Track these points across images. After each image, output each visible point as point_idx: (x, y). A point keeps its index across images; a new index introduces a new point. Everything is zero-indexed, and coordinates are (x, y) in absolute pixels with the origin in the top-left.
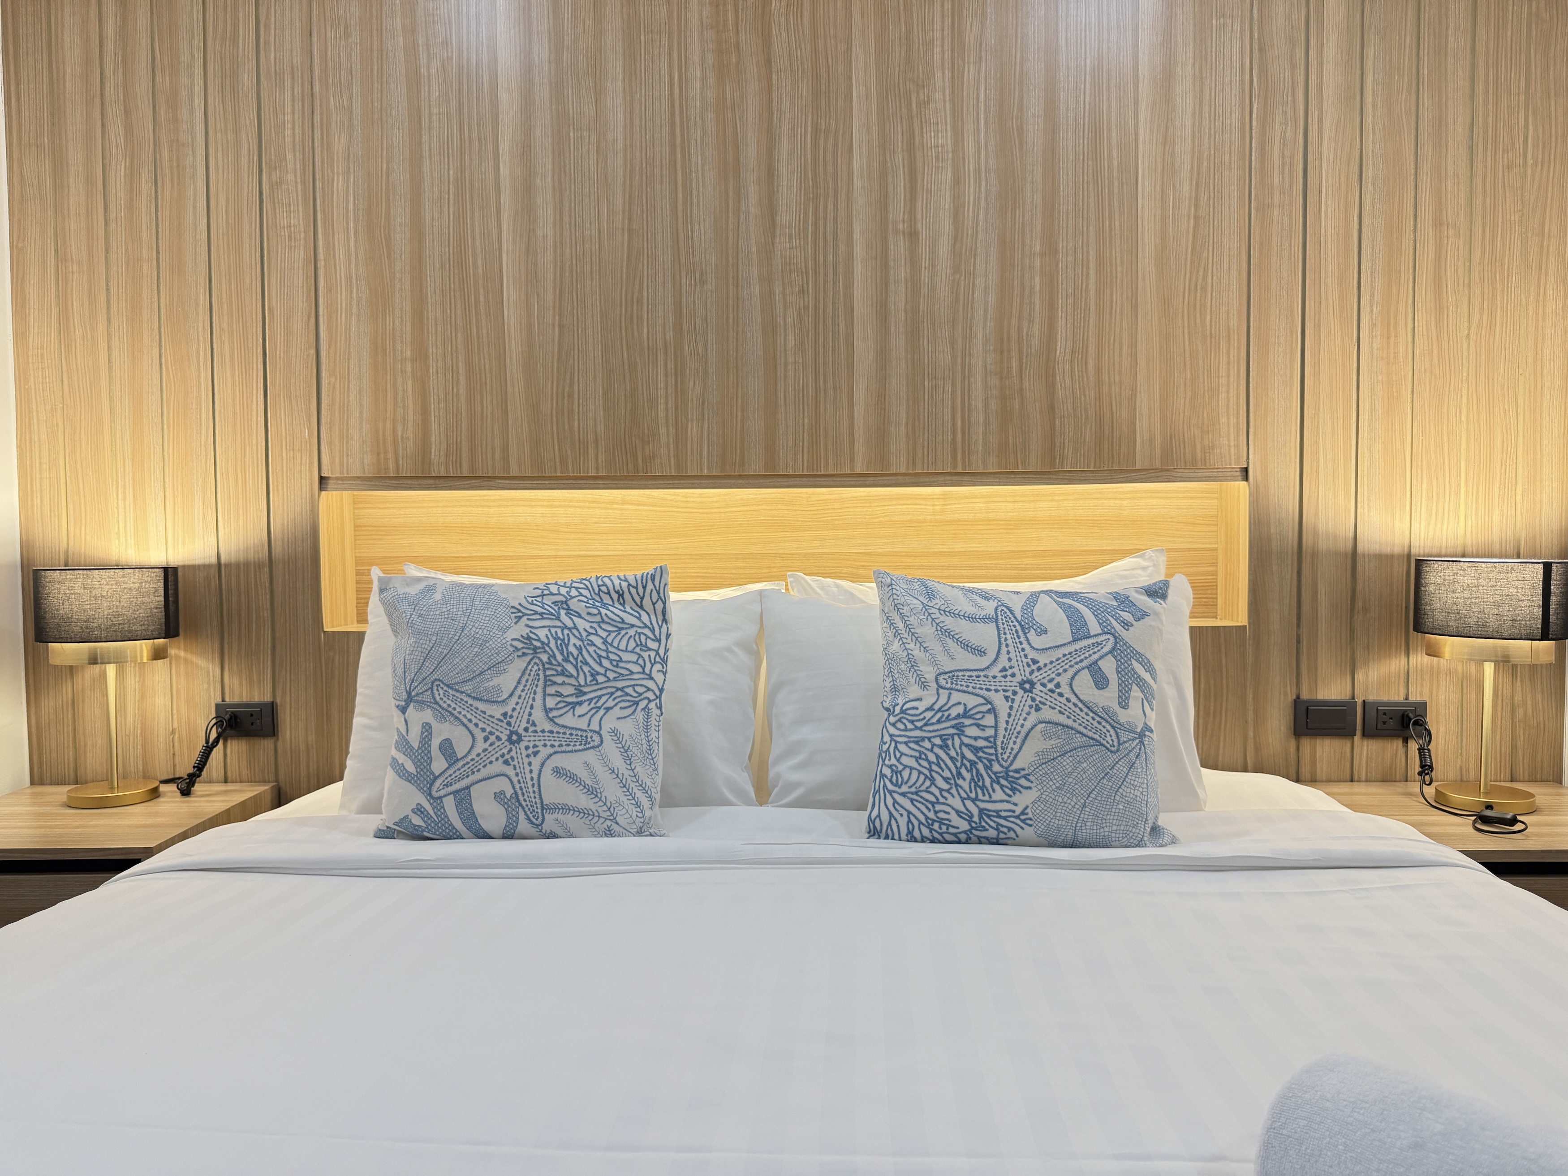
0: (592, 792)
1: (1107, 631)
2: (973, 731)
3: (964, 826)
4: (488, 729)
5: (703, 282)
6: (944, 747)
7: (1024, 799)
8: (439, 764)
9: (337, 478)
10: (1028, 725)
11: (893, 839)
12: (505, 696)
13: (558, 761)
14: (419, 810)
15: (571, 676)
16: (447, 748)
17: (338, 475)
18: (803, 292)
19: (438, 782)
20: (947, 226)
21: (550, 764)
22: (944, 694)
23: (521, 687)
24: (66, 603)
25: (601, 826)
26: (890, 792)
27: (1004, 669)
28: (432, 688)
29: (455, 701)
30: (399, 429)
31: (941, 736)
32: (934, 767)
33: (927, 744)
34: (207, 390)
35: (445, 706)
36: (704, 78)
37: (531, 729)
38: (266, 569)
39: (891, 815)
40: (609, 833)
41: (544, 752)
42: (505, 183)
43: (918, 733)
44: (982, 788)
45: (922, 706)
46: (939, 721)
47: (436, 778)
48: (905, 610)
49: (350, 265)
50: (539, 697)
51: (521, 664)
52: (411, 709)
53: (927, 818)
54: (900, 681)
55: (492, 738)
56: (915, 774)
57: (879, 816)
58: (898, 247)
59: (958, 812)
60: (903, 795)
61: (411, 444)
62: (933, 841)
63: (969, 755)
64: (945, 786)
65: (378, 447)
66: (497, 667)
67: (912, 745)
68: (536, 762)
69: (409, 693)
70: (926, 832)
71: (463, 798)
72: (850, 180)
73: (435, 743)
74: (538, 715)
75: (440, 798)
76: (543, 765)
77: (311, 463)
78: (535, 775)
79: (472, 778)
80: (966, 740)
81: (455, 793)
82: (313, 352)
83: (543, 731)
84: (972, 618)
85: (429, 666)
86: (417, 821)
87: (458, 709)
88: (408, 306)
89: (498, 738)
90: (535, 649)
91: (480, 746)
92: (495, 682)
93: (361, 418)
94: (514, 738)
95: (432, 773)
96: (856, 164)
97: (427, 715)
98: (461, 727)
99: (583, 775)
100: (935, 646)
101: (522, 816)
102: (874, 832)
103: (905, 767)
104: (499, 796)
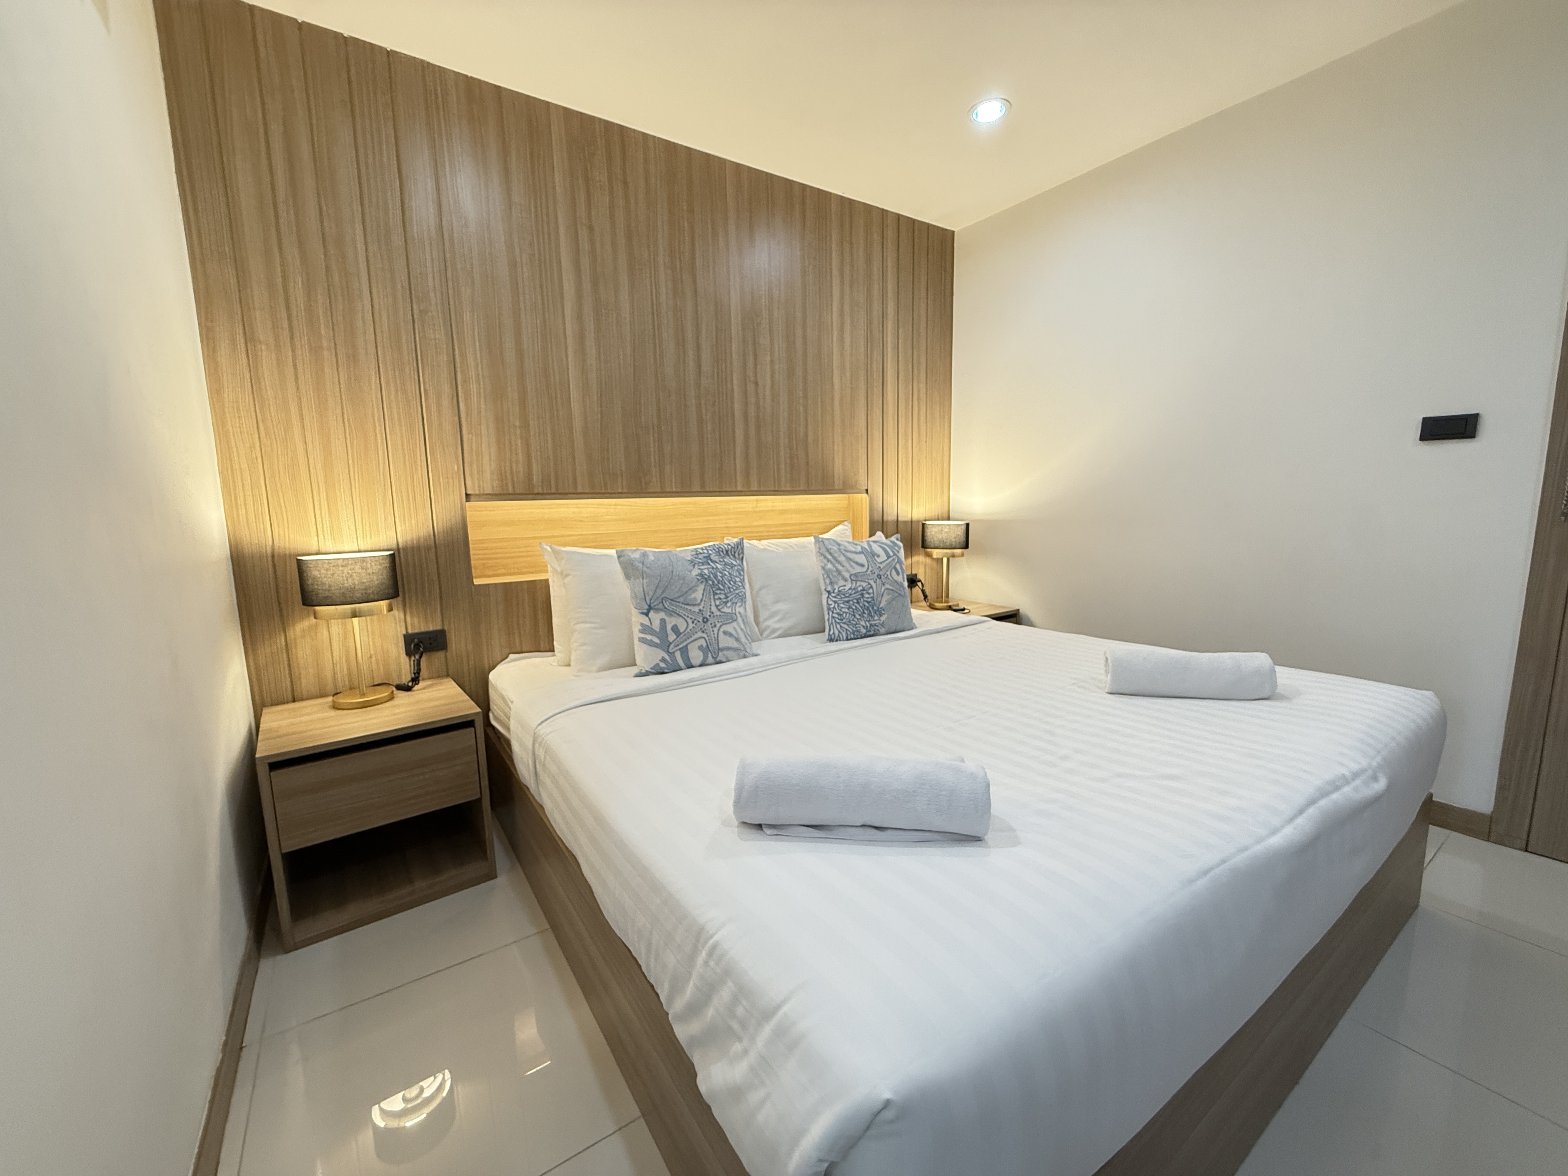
0: (737, 640)
1: (895, 554)
2: (867, 596)
3: (864, 631)
4: (693, 618)
5: (670, 396)
6: (858, 603)
7: (883, 618)
8: (672, 637)
9: (476, 495)
10: (883, 590)
11: (840, 640)
12: (699, 601)
13: (724, 628)
14: (663, 660)
15: (721, 590)
16: (675, 629)
17: (477, 492)
18: (714, 404)
19: (672, 646)
20: (769, 382)
21: (722, 630)
22: (854, 583)
23: (704, 597)
24: (350, 580)
25: (742, 654)
26: (839, 623)
27: (871, 571)
28: (662, 602)
29: (676, 606)
30: (514, 466)
31: (856, 599)
32: (855, 611)
33: (851, 603)
34: (382, 439)
35: (671, 609)
36: (667, 293)
37: (712, 615)
38: (433, 550)
39: (839, 632)
40: (745, 657)
41: (718, 625)
42: (569, 332)
43: (847, 599)
44: (872, 616)
45: (847, 588)
46: (855, 593)
47: (671, 643)
48: (832, 551)
49: (477, 368)
50: (712, 600)
51: (702, 586)
52: (651, 614)
53: (853, 630)
54: (834, 580)
55: (696, 622)
56: (848, 615)
57: (834, 633)
58: (751, 387)
59: (863, 627)
60: (844, 623)
61: (521, 474)
62: (855, 639)
63: (867, 604)
64: (859, 617)
65: (502, 475)
66: (692, 589)
67: (846, 603)
68: (716, 630)
69: (650, 606)
70: (852, 636)
71: (684, 651)
72: (731, 355)
73: (669, 627)
74: (714, 609)
75: (674, 653)
76: (719, 630)
77: (460, 486)
78: (716, 636)
79: (689, 641)
80: (865, 599)
81: (680, 649)
82: (457, 418)
83: (717, 616)
84: (856, 553)
85: (659, 591)
86: (662, 665)
87: (678, 610)
88: (516, 396)
89: (699, 621)
90: (706, 579)
91: (691, 626)
92: (693, 596)
93: (490, 460)
94: (705, 621)
95: (669, 641)
96: (733, 348)
97: (662, 615)
98: (681, 618)
99: (733, 632)
100: (846, 564)
101: (710, 655)
102: (831, 640)
103: (844, 612)
104: (700, 648)
